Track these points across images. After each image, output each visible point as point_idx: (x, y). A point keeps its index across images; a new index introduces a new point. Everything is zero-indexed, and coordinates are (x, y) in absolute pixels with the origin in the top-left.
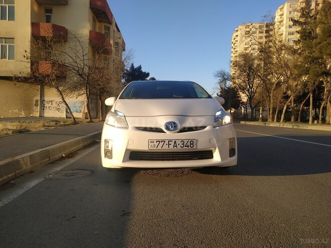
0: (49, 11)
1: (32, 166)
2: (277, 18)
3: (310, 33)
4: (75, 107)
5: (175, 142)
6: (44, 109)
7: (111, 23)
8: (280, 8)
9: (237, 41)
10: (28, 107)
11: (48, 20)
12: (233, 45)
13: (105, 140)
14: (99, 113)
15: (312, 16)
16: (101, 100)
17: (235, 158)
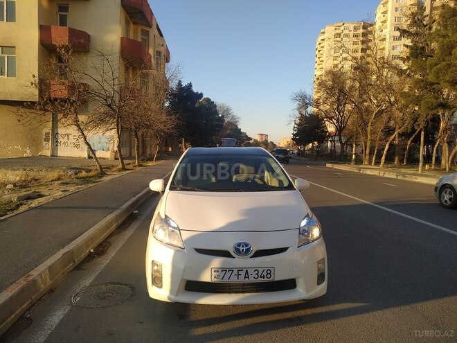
0: (64, 8)
1: (51, 282)
2: (379, 19)
3: (423, 48)
4: (100, 143)
5: (247, 271)
6: (57, 146)
7: (150, 26)
8: (382, 2)
9: (323, 47)
10: (35, 143)
11: (63, 22)
12: (317, 52)
13: (153, 261)
14: (133, 150)
15: (426, 25)
16: (137, 137)
17: (324, 284)
